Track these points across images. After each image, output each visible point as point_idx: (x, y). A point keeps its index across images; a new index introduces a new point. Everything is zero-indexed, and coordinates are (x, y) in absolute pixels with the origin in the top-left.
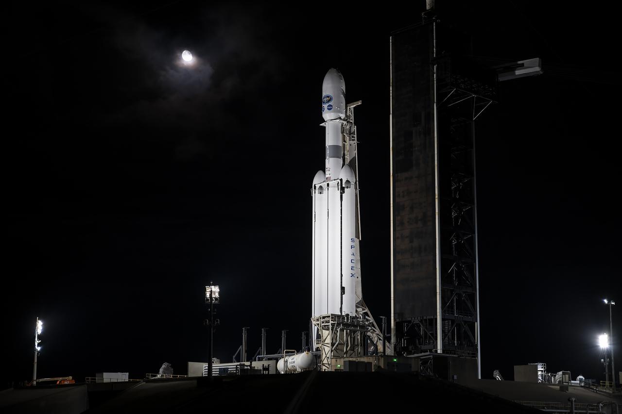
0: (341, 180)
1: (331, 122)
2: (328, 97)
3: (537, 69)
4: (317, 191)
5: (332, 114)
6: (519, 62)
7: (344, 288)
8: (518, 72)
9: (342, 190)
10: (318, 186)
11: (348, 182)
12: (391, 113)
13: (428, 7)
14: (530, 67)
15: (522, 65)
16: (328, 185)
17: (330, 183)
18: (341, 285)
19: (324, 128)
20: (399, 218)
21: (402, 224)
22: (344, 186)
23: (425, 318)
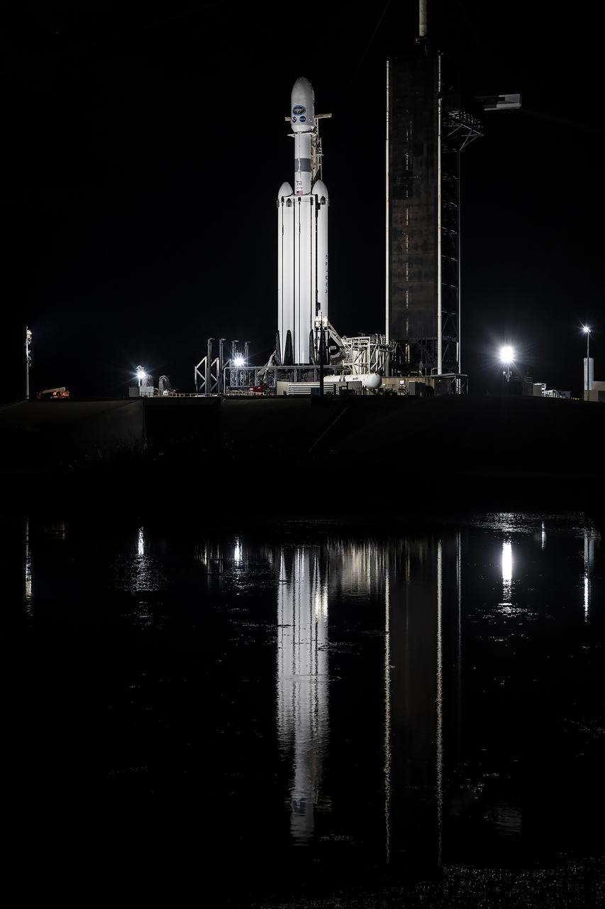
0: (316, 196)
1: (303, 134)
2: (301, 108)
3: (518, 105)
4: (285, 204)
5: (303, 126)
6: (500, 96)
7: (319, 304)
8: (500, 106)
9: (318, 207)
10: (286, 199)
11: (323, 198)
12: (387, 138)
13: (421, 34)
14: (511, 102)
15: (503, 99)
16: (300, 199)
17: (302, 197)
18: (317, 301)
19: (293, 139)
20: (396, 243)
21: (400, 249)
22: (319, 202)
23: (424, 339)
